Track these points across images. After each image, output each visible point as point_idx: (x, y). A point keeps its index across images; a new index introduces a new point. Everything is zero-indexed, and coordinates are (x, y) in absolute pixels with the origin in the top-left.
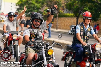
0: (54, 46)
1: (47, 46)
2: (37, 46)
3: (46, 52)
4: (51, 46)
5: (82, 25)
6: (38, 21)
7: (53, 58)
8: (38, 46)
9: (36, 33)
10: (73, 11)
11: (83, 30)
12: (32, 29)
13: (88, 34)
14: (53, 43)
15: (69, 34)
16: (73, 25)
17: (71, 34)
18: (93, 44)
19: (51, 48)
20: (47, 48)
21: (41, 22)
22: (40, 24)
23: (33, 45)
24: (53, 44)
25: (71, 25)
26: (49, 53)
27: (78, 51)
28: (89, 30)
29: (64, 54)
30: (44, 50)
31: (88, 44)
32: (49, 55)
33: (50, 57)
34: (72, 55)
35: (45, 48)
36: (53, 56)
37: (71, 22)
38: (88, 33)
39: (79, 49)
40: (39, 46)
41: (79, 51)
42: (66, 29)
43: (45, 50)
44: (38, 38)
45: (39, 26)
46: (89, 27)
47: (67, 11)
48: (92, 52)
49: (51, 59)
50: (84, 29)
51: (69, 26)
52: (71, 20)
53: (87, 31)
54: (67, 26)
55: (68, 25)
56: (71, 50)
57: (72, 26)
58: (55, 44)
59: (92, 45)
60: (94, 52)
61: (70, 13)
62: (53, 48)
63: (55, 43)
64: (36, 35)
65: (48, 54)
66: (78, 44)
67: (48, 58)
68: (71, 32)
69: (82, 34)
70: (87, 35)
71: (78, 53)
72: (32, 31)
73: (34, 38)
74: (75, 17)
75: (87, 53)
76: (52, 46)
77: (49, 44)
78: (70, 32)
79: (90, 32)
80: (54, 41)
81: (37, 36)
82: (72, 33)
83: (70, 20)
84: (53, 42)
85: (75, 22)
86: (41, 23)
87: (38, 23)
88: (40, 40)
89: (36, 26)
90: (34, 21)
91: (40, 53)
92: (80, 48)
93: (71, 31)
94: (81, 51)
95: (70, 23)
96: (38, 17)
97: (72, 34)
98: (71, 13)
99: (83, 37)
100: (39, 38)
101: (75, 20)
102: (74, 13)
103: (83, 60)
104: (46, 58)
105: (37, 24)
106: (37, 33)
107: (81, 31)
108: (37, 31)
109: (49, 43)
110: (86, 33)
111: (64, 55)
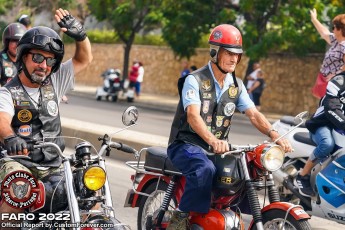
0: (108, 153)
1: (81, 153)
2: (42, 153)
3: (78, 180)
4: (95, 154)
5: (206, 74)
6: (46, 58)
7: (103, 201)
8: (45, 152)
9: (35, 105)
10: (113, 22)
11: (210, 95)
12: (21, 90)
13: (230, 109)
14: (104, 143)
15: (99, 98)
16: (112, 71)
17: (104, 98)
18: (252, 146)
19: (97, 162)
20: (80, 164)
21: (53, 61)
22: (50, 69)
23: (26, 151)
24: (105, 147)
25: (104, 69)
26: (91, 182)
27: (194, 174)
28: (233, 93)
29: (136, 182)
30: (68, 171)
31: (233, 146)
32: (88, 189)
33: (92, 199)
34: (170, 188)
35: (72, 163)
36: (104, 193)
37: (106, 58)
38: (228, 105)
39: (198, 167)
40: (48, 156)
41: (199, 172)
42: (88, 83)
43: (74, 172)
44: (44, 122)
45: (49, 77)
46: (232, 81)
47: (91, 21)
48: (248, 177)
49: (98, 204)
50: (213, 90)
51: (100, 73)
52: (106, 53)
53: (227, 97)
54: (92, 71)
55: (97, 68)
56: (165, 168)
57: (109, 74)
58: (113, 147)
59: (248, 152)
60: (258, 177)
61: (102, 29)
62: (102, 164)
63: (110, 143)
64: (35, 113)
65: (85, 186)
66: (191, 147)
67: (86, 203)
68: (105, 94)
69: (206, 109)
70: (223, 114)
71: (194, 179)
72: (23, 99)
73: (28, 124)
74: (118, 42)
75: (229, 180)
76: (99, 155)
77: (89, 147)
78: (101, 92)
79: (237, 101)
80: (106, 136)
81: (41, 117)
82: (107, 97)
83: (102, 54)
84: (104, 139)
85: (118, 60)
86: (55, 68)
87: (45, 66)
88: (51, 131)
89: (35, 77)
90: (30, 56)
91: (52, 183)
92: (201, 161)
93: (106, 89)
94: (208, 171)
95: (102, 63)
96: (44, 43)
97: (110, 98)
98: (108, 29)
99: (209, 119)
100: (48, 124)
101: (119, 52)
102: (117, 27)
103: (213, 207)
104: (79, 202)
105: (42, 69)
106: (39, 106)
107: (202, 99)
108: (41, 96)
109: (87, 144)
110: (223, 105)
111: (137, 186)
